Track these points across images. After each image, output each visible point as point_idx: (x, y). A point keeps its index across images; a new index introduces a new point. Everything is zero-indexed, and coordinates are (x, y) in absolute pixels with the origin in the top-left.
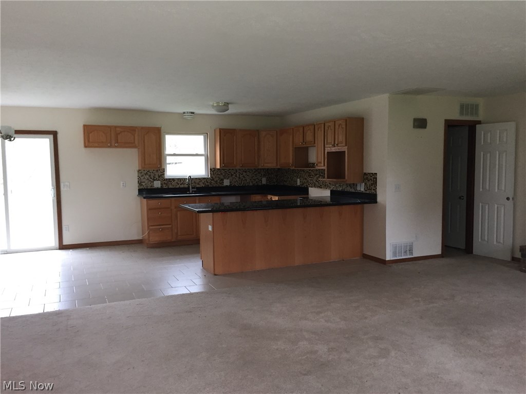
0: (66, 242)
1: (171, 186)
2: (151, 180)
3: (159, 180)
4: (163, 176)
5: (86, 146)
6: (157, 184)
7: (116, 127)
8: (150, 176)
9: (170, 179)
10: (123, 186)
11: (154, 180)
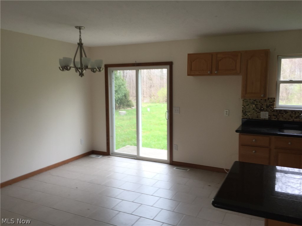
0: (175, 159)
1: (281, 119)
2: (258, 110)
3: (267, 111)
4: (272, 106)
5: (188, 75)
6: (264, 115)
7: (217, 53)
8: (256, 105)
9: (281, 111)
10: (227, 114)
11: (261, 110)
